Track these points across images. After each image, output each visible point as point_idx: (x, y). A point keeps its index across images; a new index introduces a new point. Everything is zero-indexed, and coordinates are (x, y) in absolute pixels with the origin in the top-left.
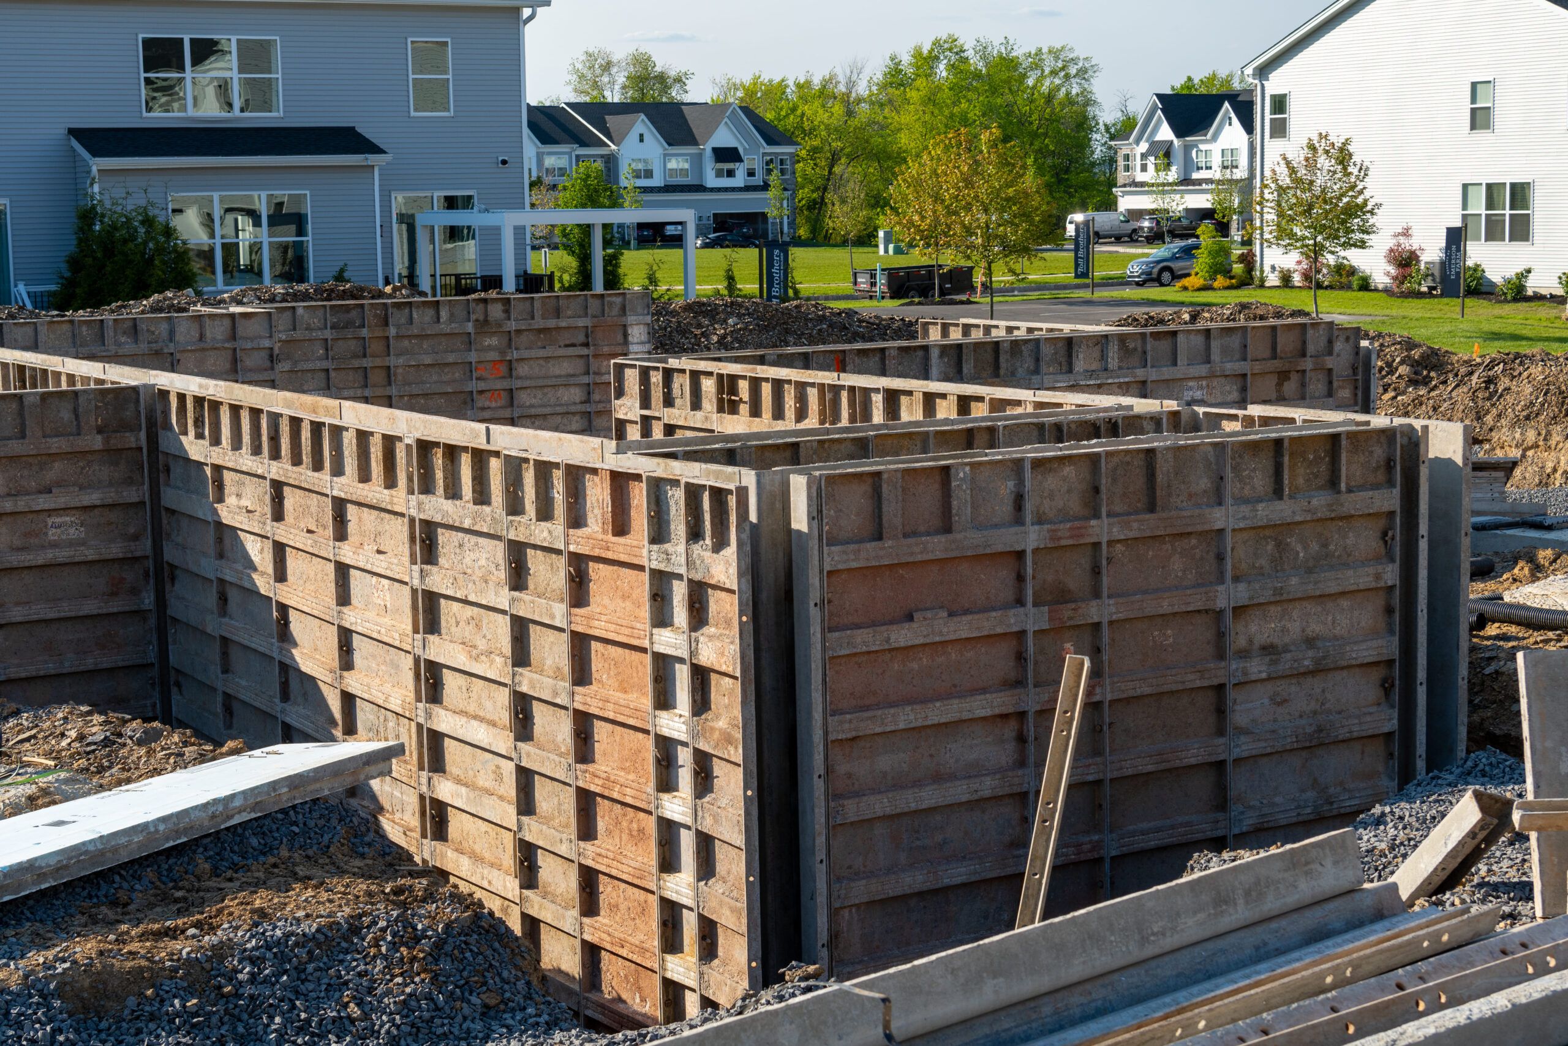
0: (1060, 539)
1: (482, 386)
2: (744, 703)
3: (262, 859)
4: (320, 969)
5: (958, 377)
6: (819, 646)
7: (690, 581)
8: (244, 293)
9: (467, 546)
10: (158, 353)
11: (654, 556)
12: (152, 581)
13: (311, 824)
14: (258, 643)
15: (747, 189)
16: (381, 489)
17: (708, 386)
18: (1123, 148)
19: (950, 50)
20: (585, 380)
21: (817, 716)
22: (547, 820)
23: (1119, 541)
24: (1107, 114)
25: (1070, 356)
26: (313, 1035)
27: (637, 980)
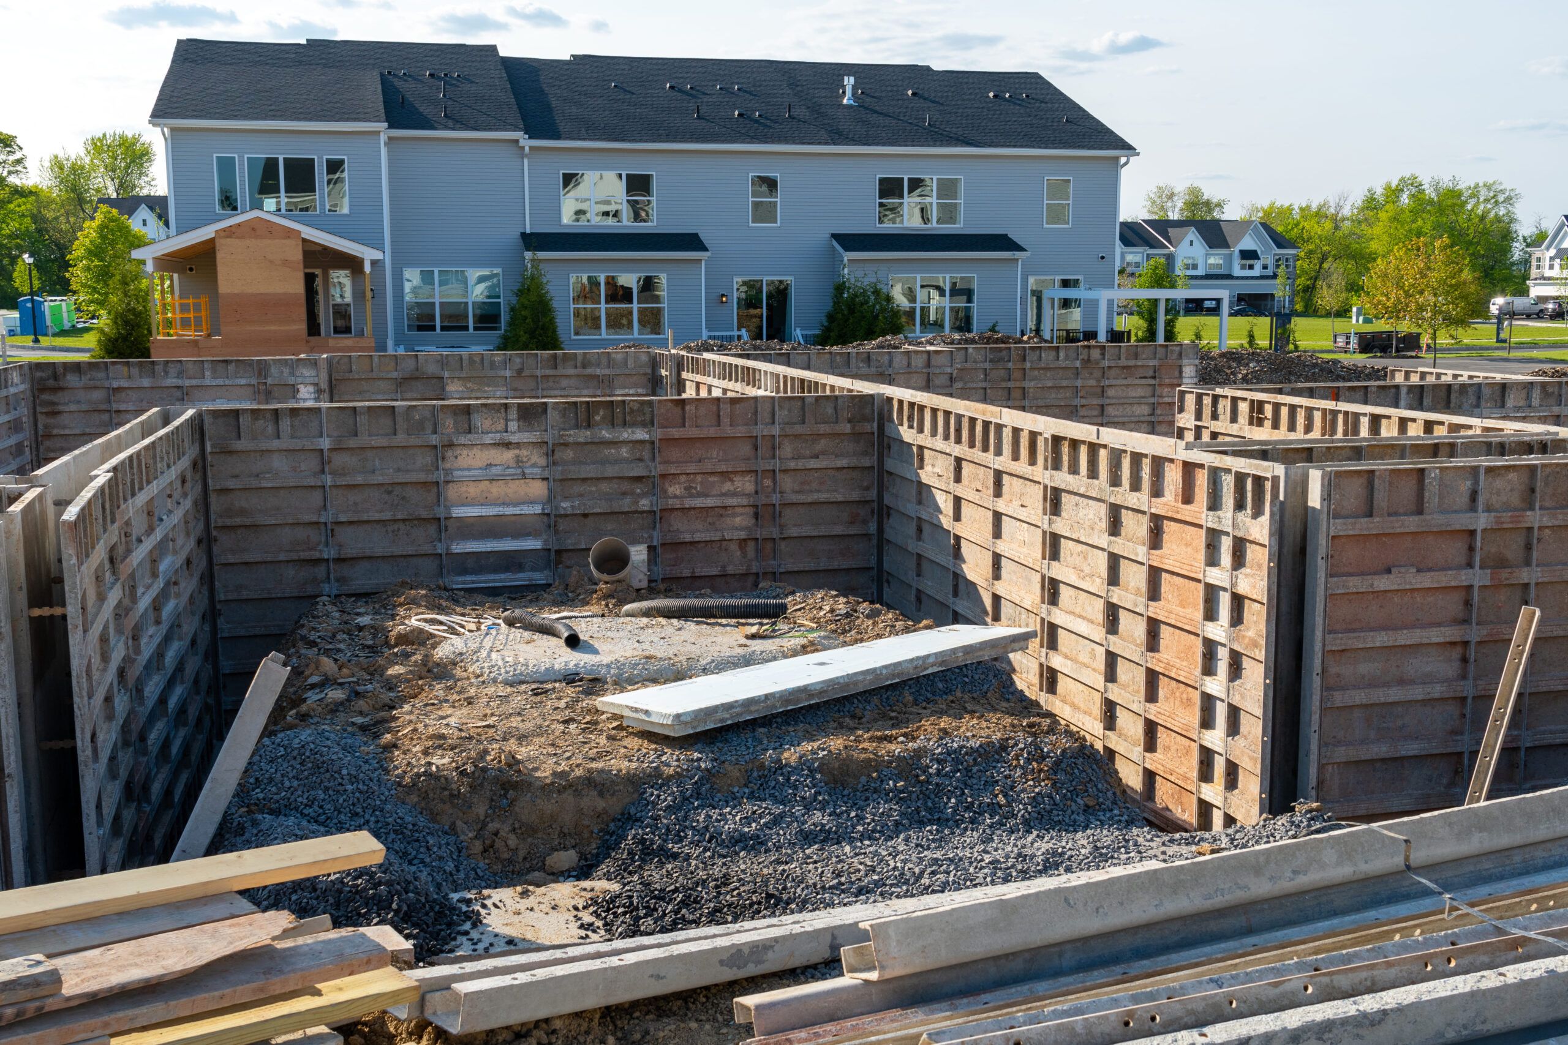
0: (1502, 523)
1: (1083, 402)
2: (1268, 621)
3: (945, 697)
4: (980, 771)
5: (1420, 407)
6: (1323, 587)
7: (1235, 537)
8: (934, 338)
9: (1081, 505)
10: (881, 374)
11: (1210, 518)
12: (876, 516)
13: (976, 677)
14: (941, 559)
15: (1262, 277)
16: (1026, 466)
17: (1243, 407)
18: (1537, 253)
19: (1412, 184)
20: (1152, 400)
21: (1319, 633)
22: (1124, 687)
23: (1547, 527)
24: (1525, 228)
25: (1503, 396)
26: (975, 812)
27: (1180, 798)
